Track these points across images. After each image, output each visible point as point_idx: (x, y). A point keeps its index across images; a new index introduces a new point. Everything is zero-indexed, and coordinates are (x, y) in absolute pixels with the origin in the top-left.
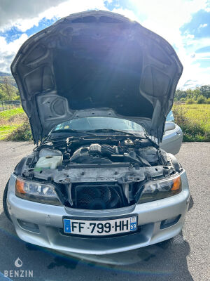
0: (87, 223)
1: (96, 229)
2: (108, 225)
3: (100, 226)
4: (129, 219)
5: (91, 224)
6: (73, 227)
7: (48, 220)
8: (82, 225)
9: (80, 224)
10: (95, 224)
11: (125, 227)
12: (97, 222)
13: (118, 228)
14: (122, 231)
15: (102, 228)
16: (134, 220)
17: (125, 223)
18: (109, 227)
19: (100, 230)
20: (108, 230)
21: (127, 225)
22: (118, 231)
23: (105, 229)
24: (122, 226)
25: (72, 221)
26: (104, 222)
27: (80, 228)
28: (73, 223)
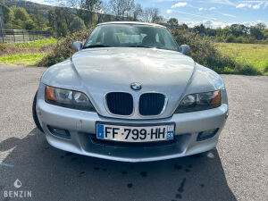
0: (122, 128)
1: (131, 135)
2: (143, 132)
3: (135, 132)
4: (166, 127)
5: (125, 130)
6: (107, 132)
7: (80, 125)
8: (116, 131)
9: (114, 129)
10: (130, 130)
11: (161, 135)
12: (132, 128)
13: (154, 136)
14: (158, 139)
15: (137, 134)
16: (171, 128)
17: (162, 131)
18: (145, 134)
19: (135, 137)
20: (143, 136)
21: (163, 133)
22: (154, 139)
23: (140, 135)
24: (158, 133)
25: (105, 126)
26: (139, 129)
27: (114, 133)
28: (106, 128)
